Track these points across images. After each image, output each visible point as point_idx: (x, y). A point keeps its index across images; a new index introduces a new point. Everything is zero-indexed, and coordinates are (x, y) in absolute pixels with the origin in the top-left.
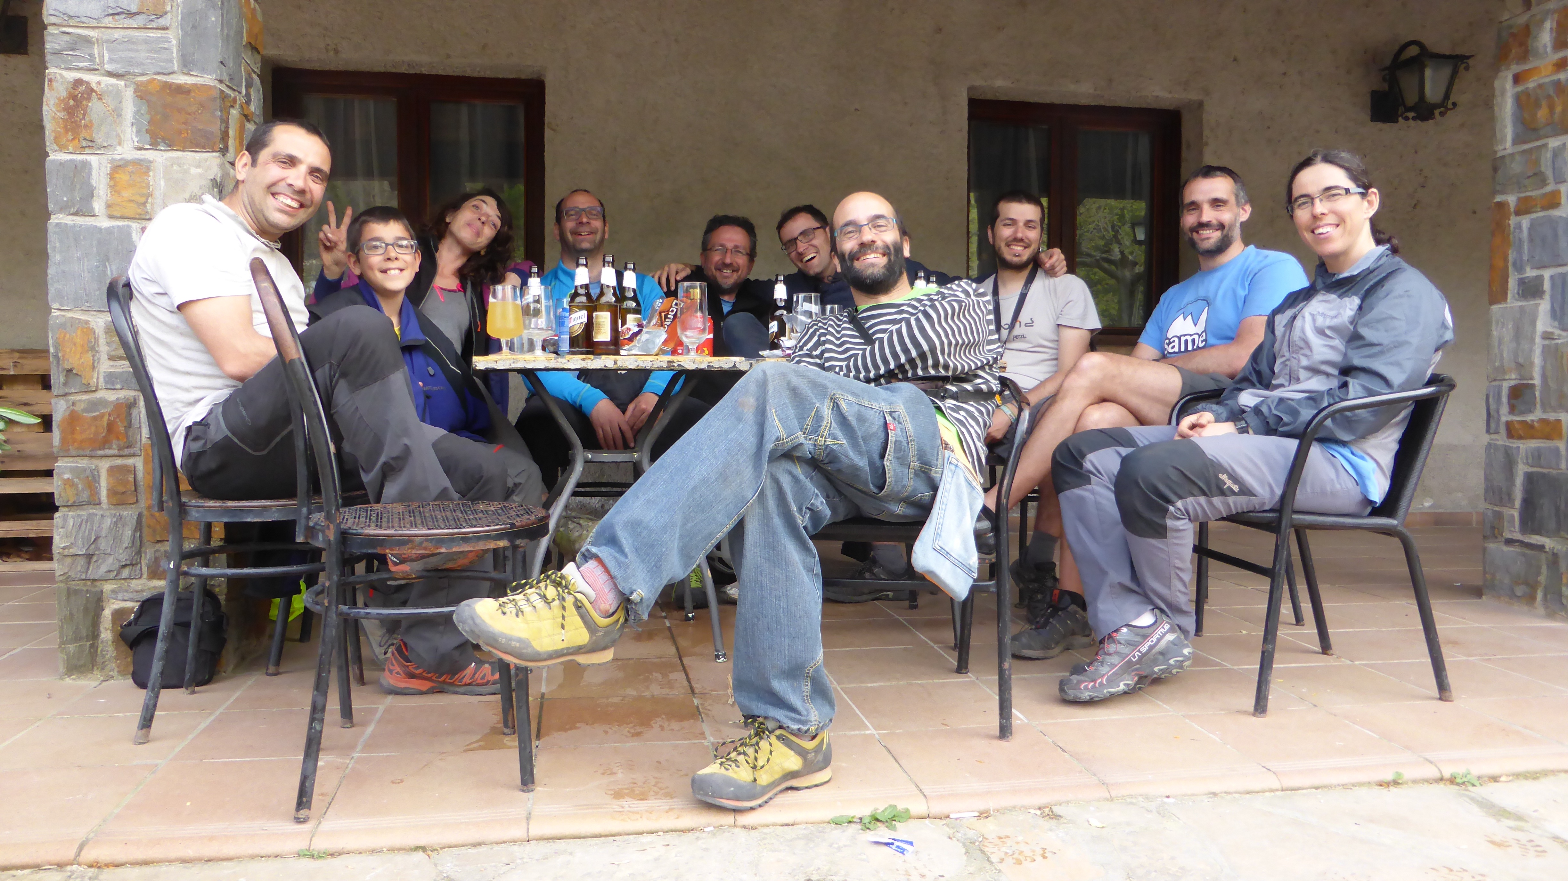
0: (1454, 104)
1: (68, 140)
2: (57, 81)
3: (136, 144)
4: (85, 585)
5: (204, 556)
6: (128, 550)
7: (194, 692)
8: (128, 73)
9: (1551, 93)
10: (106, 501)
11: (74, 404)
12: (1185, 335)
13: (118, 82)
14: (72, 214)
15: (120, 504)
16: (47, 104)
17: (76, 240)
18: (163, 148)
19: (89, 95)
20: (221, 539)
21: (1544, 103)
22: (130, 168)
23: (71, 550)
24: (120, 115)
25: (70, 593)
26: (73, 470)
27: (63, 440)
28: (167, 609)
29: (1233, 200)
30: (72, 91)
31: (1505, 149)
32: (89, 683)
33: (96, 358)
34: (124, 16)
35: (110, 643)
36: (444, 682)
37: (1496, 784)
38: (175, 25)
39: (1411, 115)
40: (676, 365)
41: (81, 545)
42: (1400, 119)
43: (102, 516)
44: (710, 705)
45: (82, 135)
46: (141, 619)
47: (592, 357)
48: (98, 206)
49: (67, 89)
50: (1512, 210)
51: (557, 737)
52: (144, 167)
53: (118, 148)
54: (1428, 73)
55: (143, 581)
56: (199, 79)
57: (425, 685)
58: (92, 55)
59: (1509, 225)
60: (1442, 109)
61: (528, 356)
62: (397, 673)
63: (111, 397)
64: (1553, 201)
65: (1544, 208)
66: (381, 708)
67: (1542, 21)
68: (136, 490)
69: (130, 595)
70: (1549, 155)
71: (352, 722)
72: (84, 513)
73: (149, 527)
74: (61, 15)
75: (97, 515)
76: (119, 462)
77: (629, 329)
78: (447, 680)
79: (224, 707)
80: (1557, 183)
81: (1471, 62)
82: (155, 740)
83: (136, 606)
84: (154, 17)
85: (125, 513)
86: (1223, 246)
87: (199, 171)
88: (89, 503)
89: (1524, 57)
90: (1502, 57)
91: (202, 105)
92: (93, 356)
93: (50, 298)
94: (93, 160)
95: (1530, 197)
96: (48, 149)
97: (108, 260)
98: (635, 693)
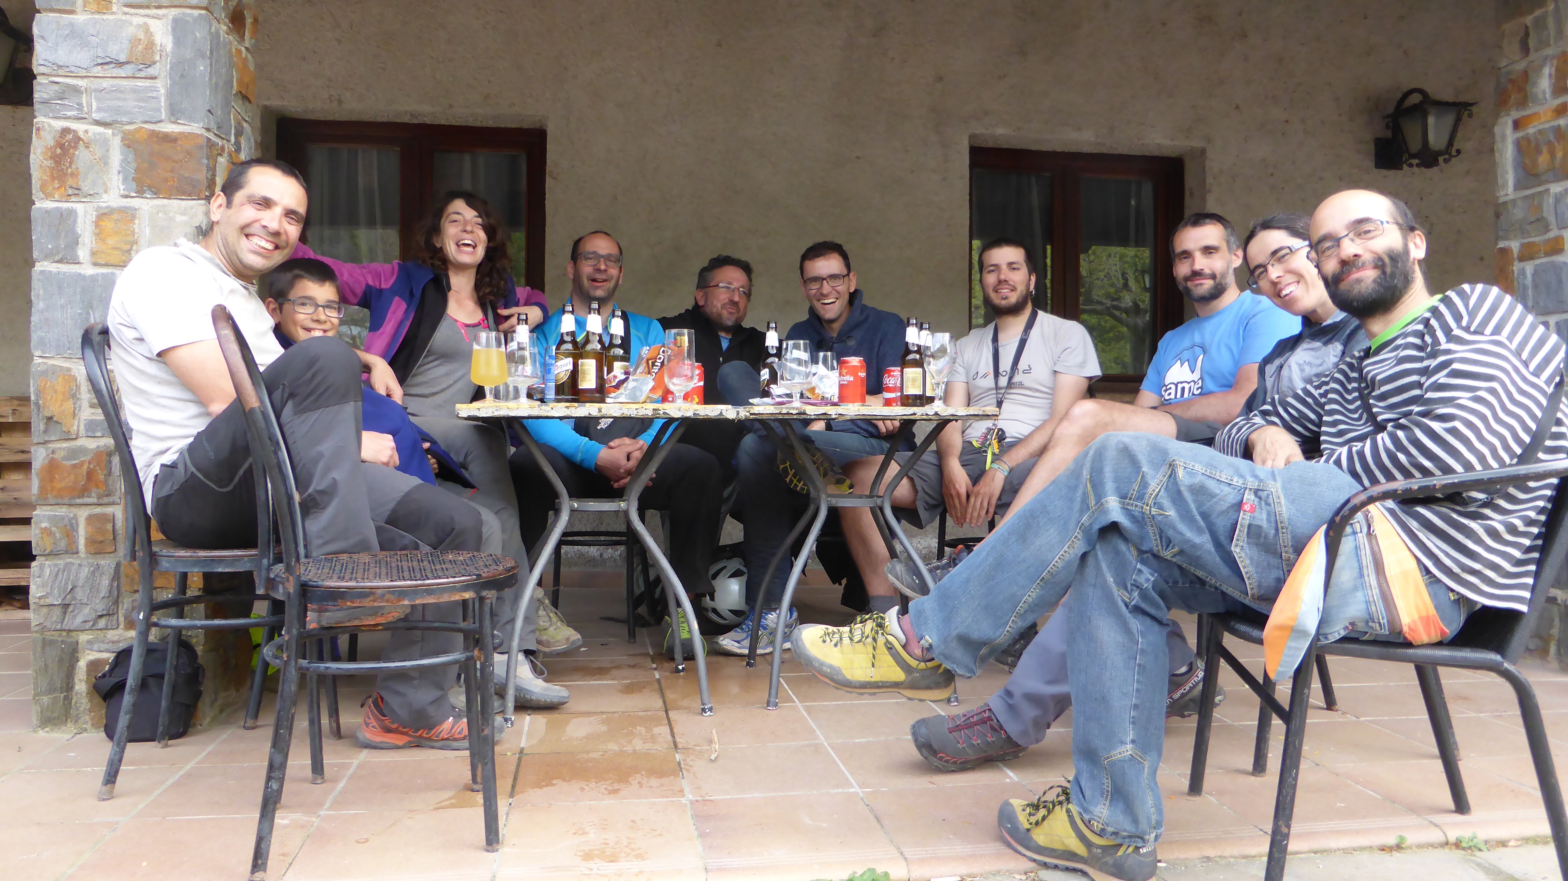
0: (1459, 152)
1: (54, 188)
2: (45, 130)
3: (122, 192)
4: (60, 636)
5: (178, 606)
6: (105, 600)
7: (166, 746)
8: (116, 122)
9: (1552, 138)
10: (84, 550)
11: (53, 452)
12: (1182, 383)
13: (106, 131)
14: (57, 262)
15: (98, 553)
16: (35, 153)
17: (59, 287)
18: (149, 196)
19: (77, 143)
20: (200, 589)
21: (1545, 149)
22: (115, 216)
23: (47, 600)
24: (106, 164)
25: (46, 643)
26: (51, 519)
27: (42, 488)
28: (136, 661)
29: (1224, 246)
30: (60, 140)
31: (1507, 195)
32: (61, 736)
33: (77, 406)
34: (114, 65)
35: (84, 694)
36: (420, 736)
37: (1504, 849)
38: (163, 74)
39: (1415, 161)
40: (661, 412)
41: (56, 596)
42: (1405, 166)
43: (80, 565)
44: (692, 760)
45: (68, 183)
46: (116, 670)
47: (576, 404)
48: (83, 253)
49: (55, 137)
50: (1515, 255)
51: (533, 795)
52: (129, 215)
53: (104, 196)
54: (1431, 120)
55: (120, 631)
56: (186, 127)
57: (400, 740)
58: (80, 104)
59: (1513, 270)
60: (1447, 156)
61: (512, 404)
62: (373, 727)
63: (92, 444)
64: (1556, 248)
65: (1547, 254)
66: (356, 762)
67: (1541, 67)
68: (114, 538)
69: (106, 646)
70: (1551, 200)
71: (323, 778)
72: (61, 562)
73: (127, 576)
74: (50, 65)
75: (73, 564)
76: (98, 510)
77: (615, 377)
78: (425, 735)
79: (196, 761)
80: (1560, 229)
81: (1474, 109)
82: (120, 796)
83: (111, 657)
84: (142, 66)
85: (103, 562)
86: (1218, 292)
87: (185, 218)
88: (67, 552)
89: (1523, 103)
90: (1502, 102)
91: (189, 153)
92: (74, 404)
93: (33, 344)
94: (79, 208)
95: (1534, 243)
96: (34, 197)
97: (91, 307)
98: (616, 748)
